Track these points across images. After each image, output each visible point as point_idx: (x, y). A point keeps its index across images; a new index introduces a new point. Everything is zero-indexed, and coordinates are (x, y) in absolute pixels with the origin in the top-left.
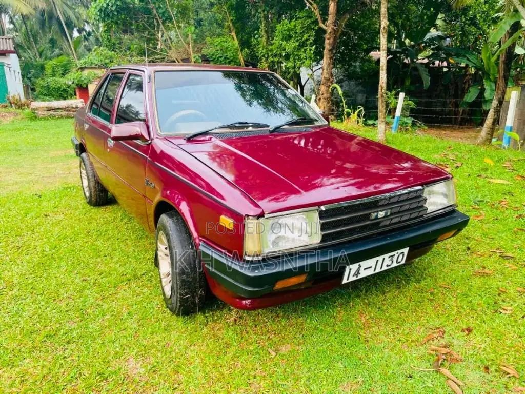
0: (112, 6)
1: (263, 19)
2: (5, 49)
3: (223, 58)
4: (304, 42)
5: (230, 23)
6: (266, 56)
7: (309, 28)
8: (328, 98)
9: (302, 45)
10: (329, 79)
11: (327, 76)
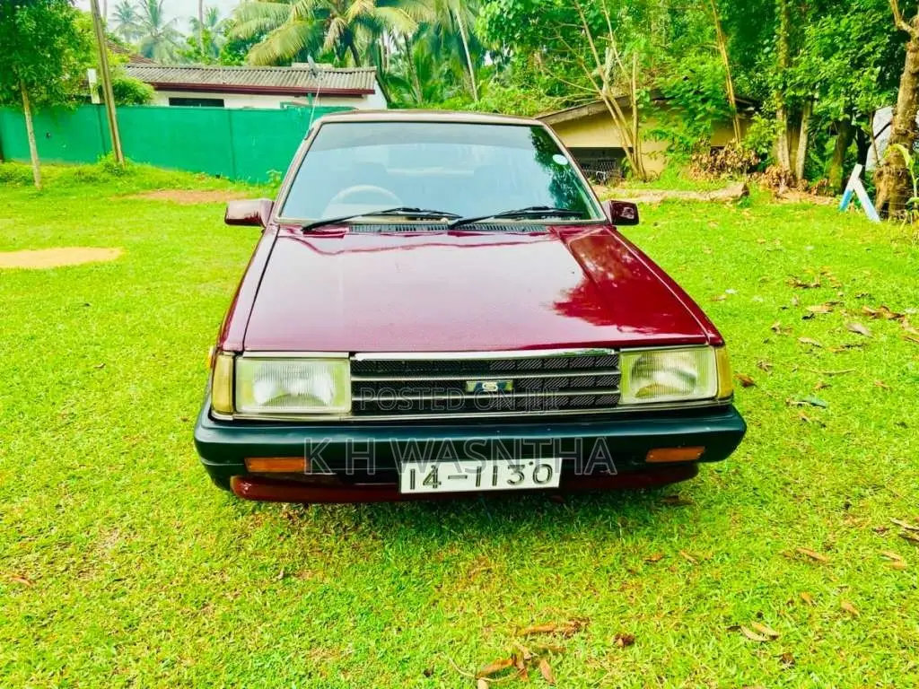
0: (509, 13)
1: (783, 16)
2: (358, 86)
3: (691, 94)
4: (862, 59)
5: (716, 27)
6: (780, 87)
7: (876, 30)
8: (899, 173)
9: (858, 63)
10: (907, 133)
11: (902, 128)
